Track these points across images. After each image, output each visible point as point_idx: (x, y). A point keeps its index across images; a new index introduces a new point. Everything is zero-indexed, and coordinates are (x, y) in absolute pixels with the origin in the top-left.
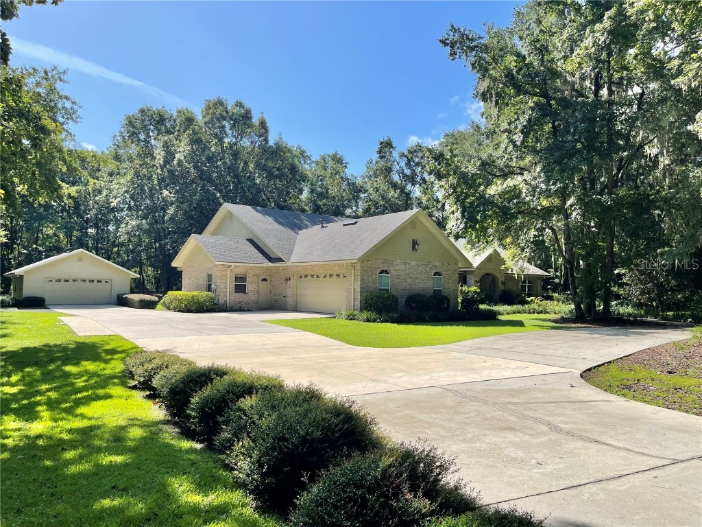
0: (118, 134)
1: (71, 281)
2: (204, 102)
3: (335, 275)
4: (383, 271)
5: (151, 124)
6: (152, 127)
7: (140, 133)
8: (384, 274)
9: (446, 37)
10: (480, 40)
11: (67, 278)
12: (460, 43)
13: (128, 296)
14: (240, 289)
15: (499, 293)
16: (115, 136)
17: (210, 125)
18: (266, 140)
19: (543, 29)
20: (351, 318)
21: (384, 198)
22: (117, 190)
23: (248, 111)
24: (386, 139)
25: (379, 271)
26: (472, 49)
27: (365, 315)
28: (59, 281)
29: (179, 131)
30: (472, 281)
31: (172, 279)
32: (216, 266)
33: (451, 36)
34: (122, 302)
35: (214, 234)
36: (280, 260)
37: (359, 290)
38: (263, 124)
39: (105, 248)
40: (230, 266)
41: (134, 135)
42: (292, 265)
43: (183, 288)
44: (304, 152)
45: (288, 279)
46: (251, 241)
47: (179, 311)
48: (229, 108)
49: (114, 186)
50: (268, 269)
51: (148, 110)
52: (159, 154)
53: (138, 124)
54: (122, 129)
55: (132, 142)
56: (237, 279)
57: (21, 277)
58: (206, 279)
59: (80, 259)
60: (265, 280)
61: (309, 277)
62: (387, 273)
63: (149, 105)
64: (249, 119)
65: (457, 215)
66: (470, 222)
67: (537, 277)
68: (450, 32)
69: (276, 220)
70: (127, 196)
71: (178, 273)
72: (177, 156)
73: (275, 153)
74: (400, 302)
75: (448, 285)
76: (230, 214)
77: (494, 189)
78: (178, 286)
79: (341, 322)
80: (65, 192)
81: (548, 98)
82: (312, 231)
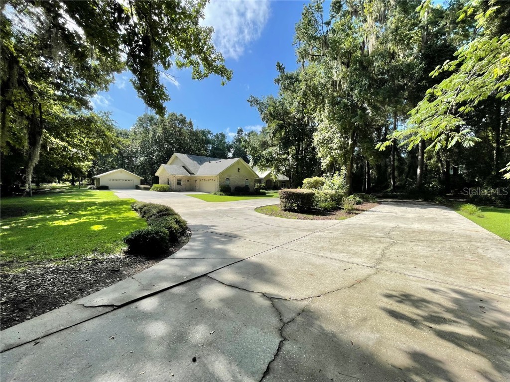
0: (135, 124)
1: (118, 180)
3: (211, 180)
6: (148, 122)
7: (144, 124)
8: (228, 180)
9: (249, 99)
10: (260, 101)
11: (116, 179)
13: (139, 186)
14: (179, 184)
15: (272, 186)
18: (192, 129)
20: (215, 194)
22: (136, 146)
23: (185, 118)
24: (240, 128)
25: (226, 179)
27: (219, 193)
28: (113, 180)
30: (263, 182)
31: (156, 180)
32: (170, 176)
34: (137, 188)
35: (171, 164)
36: (193, 174)
37: (218, 185)
38: (191, 123)
39: (131, 168)
40: (176, 176)
41: (141, 125)
42: (197, 176)
43: (159, 183)
44: (209, 131)
45: (196, 181)
46: (184, 167)
47: (157, 191)
48: (178, 116)
49: (134, 144)
50: (189, 177)
52: (151, 133)
53: (143, 120)
54: (137, 122)
55: (141, 127)
56: (178, 180)
57: (99, 178)
58: (167, 180)
59: (121, 172)
60: (188, 181)
61: (203, 180)
64: (185, 121)
65: (251, 160)
66: (255, 163)
67: (287, 181)
68: (251, 98)
69: (193, 160)
70: (139, 148)
71: (157, 177)
72: (158, 134)
73: (196, 134)
74: (232, 189)
75: (250, 183)
76: (177, 157)
77: (264, 152)
78: (157, 183)
79: (212, 195)
80: (113, 152)
81: (284, 121)
82: (206, 164)
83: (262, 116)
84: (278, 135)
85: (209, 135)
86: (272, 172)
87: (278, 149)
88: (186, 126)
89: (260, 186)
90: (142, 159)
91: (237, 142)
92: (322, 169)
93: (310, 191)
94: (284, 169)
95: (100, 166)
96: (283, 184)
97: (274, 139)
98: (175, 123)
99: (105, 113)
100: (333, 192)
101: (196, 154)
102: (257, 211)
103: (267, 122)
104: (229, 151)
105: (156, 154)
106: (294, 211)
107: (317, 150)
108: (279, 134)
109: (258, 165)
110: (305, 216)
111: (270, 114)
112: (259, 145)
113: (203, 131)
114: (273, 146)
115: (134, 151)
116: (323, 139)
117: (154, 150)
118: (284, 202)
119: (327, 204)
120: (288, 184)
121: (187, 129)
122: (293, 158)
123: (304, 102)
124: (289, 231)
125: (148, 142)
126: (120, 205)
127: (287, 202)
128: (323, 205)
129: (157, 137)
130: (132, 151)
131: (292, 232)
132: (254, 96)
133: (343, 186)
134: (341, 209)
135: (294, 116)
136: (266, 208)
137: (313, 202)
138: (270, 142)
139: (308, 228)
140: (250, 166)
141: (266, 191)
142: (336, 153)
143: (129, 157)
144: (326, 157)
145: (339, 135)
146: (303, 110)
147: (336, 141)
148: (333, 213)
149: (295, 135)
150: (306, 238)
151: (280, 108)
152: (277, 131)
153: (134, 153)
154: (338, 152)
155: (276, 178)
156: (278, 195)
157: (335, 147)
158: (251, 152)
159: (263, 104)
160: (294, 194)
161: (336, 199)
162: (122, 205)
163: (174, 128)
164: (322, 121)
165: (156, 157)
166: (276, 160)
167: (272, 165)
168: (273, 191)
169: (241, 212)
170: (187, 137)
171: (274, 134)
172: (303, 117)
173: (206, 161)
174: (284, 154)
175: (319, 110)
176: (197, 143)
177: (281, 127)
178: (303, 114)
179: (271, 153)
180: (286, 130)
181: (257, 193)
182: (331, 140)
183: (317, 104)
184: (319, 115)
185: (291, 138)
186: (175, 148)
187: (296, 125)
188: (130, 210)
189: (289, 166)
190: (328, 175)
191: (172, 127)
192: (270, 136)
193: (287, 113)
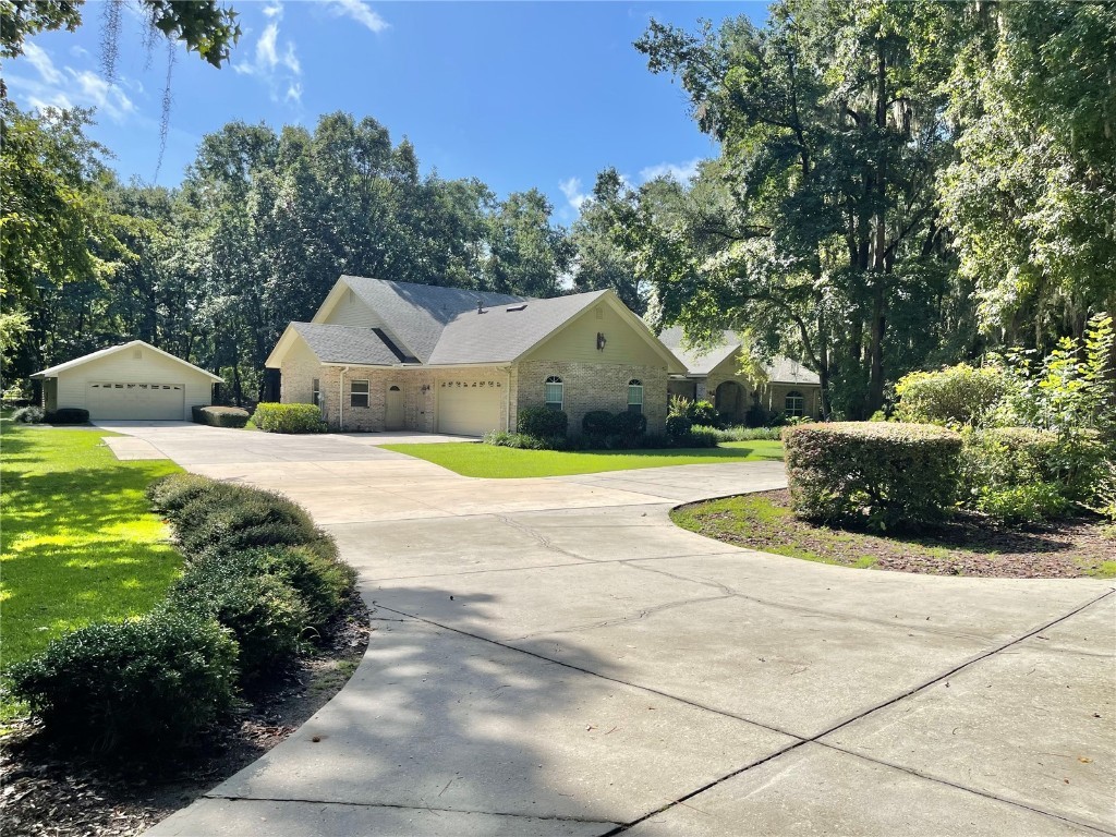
0: (194, 165)
1: (125, 387)
2: (318, 118)
3: (487, 383)
4: (552, 378)
5: (242, 150)
6: (244, 156)
7: (227, 163)
8: (554, 383)
9: (644, 39)
10: (693, 45)
11: (119, 382)
12: (665, 48)
13: (207, 409)
14: (359, 401)
15: (746, 410)
16: (190, 167)
17: (327, 156)
18: (413, 177)
19: (792, 24)
20: (502, 442)
21: (603, 263)
22: (197, 249)
23: (384, 133)
24: (608, 170)
25: (546, 378)
26: (683, 57)
27: (518, 439)
28: (108, 386)
29: (281, 163)
30: (704, 393)
31: (271, 386)
32: (324, 367)
33: (652, 38)
34: (199, 417)
35: (329, 321)
36: (414, 360)
37: (515, 404)
38: (407, 154)
39: (181, 345)
40: (343, 369)
41: (217, 168)
42: (432, 367)
43: (282, 399)
44: (484, 187)
45: (425, 388)
46: (378, 332)
47: (272, 431)
48: (356, 128)
49: (190, 245)
50: (399, 372)
51: (239, 127)
52: (253, 199)
53: (224, 149)
54: (200, 158)
55: (216, 177)
56: (355, 387)
57: (54, 380)
58: (311, 385)
59: (138, 354)
60: (395, 388)
61: (455, 385)
62: (559, 381)
63: (239, 120)
64: (386, 145)
65: (654, 300)
66: (671, 311)
67: (810, 387)
68: (651, 34)
69: (416, 301)
70: (210, 258)
71: (275, 375)
72: (277, 202)
73: (427, 196)
74: (574, 421)
75: (651, 398)
76: (350, 293)
77: (711, 263)
78: (275, 396)
79: (489, 449)
80: (97, 271)
81: (798, 128)
82: (468, 319)
83: (700, 110)
84: (770, 184)
85: (481, 203)
86: (745, 350)
87: (772, 247)
88: (387, 169)
89: (692, 408)
90: (221, 301)
91: (595, 228)
92: (982, 329)
93: (933, 431)
94: (798, 335)
95: (63, 334)
96: (793, 401)
97: (751, 208)
98: (346, 157)
99: (66, 116)
100: (1050, 436)
101: (428, 278)
102: (681, 524)
103: (721, 134)
104: (563, 264)
105: (273, 280)
106: (857, 525)
107: (957, 242)
108: (772, 183)
109: (683, 320)
110: (912, 550)
111: (736, 96)
112: (686, 235)
113: (459, 188)
114: (748, 234)
115: (191, 272)
116: (985, 191)
117: (265, 268)
118: (805, 484)
119: (1019, 491)
120: (816, 401)
121: (393, 180)
122: (841, 285)
123: (897, 30)
124: (851, 640)
125: (244, 234)
126: (108, 490)
127: (823, 483)
128: (1002, 498)
129: (274, 212)
130: (182, 273)
131: (868, 642)
132: (667, 28)
133: (1100, 409)
134: (1095, 518)
135: (843, 102)
136: (722, 506)
137: (951, 481)
138: (734, 220)
139: (950, 623)
140: (648, 324)
141: (718, 433)
142: (1051, 255)
143: (174, 298)
144: (1002, 274)
145: (1065, 171)
146: (883, 74)
147: (1052, 196)
148: (1055, 539)
149: (846, 185)
150: (958, 687)
151: (779, 70)
152: (766, 168)
153: (191, 279)
154: (1063, 246)
155: (762, 373)
156: (778, 447)
157: (1046, 228)
158: (651, 265)
159: (703, 54)
160: (856, 443)
161: (1063, 472)
162: (117, 488)
163: (342, 177)
164: (979, 112)
165: (272, 296)
166: (763, 295)
167: (744, 317)
168: (749, 432)
169: (606, 529)
170: (392, 208)
171: (755, 182)
172: (883, 107)
173: (466, 308)
174: (796, 269)
175: (968, 60)
176: (433, 234)
177: (782, 153)
178: (882, 91)
179: (738, 267)
180: (806, 164)
181: (677, 439)
182: (1026, 193)
183: (955, 36)
184: (968, 84)
185: (827, 200)
186: (344, 255)
187: (850, 140)
188: (144, 508)
189: (821, 320)
190: (1013, 357)
191: (336, 170)
192: (736, 194)
193: (810, 88)
